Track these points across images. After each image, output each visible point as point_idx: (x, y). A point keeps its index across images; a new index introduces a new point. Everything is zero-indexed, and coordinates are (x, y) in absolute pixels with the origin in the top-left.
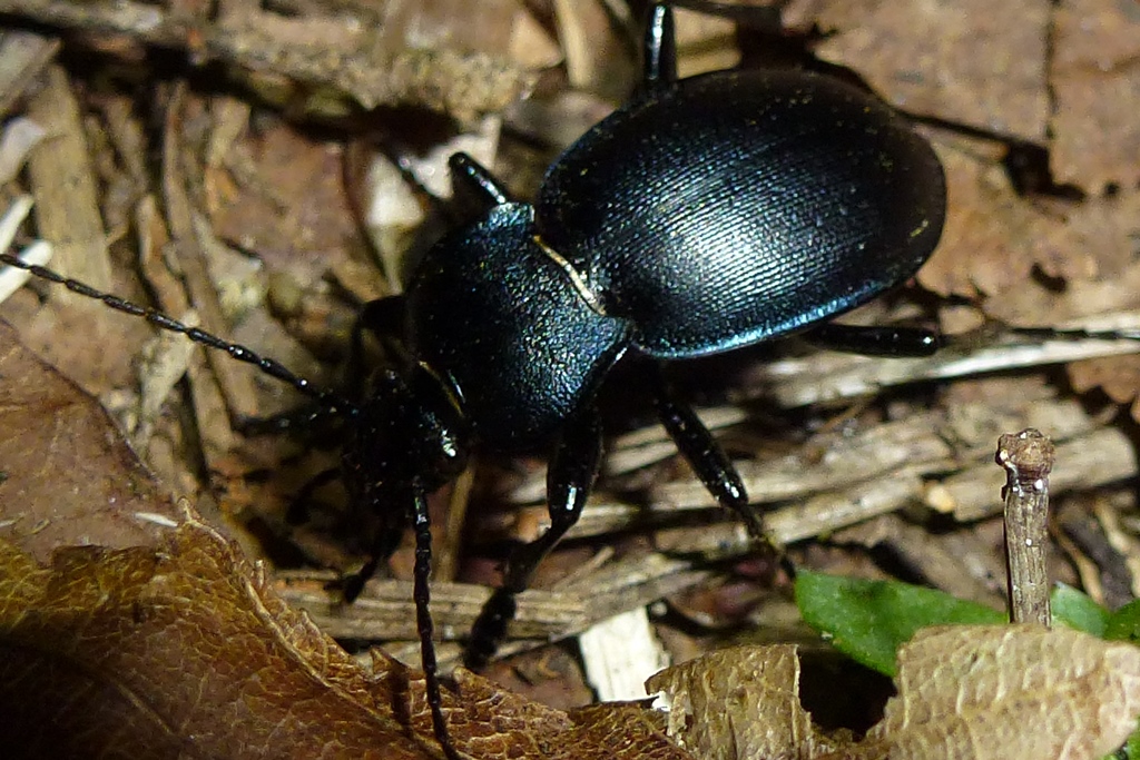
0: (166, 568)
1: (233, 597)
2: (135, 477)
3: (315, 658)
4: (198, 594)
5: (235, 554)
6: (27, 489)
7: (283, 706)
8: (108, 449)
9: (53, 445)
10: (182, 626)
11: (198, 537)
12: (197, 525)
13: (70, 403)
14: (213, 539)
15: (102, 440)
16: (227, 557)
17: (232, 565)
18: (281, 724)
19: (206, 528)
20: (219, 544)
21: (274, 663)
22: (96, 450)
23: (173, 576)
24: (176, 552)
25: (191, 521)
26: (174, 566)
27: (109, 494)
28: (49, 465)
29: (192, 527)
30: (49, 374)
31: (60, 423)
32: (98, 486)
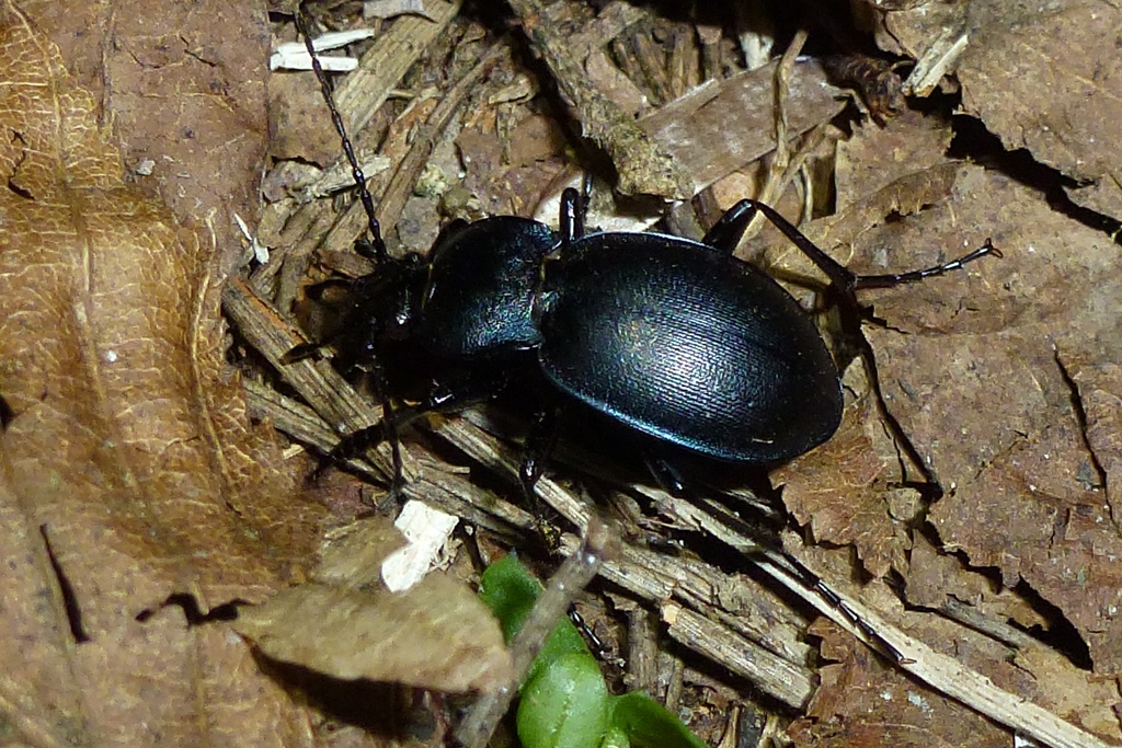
0: (170, 224)
1: (190, 271)
2: (252, 195)
3: (204, 342)
4: (171, 249)
5: (215, 257)
6: (195, 152)
7: (154, 333)
8: (251, 169)
9: (229, 143)
10: (146, 253)
11: (202, 230)
12: (210, 225)
13: (257, 130)
14: (210, 238)
15: (253, 162)
16: (209, 253)
17: (208, 260)
18: (143, 339)
19: (212, 230)
20: (210, 244)
21: (174, 315)
22: (246, 164)
23: (168, 231)
24: (183, 224)
25: (208, 221)
26: (175, 229)
27: (232, 193)
28: (216, 150)
29: (205, 223)
30: (264, 109)
31: (243, 135)
32: (230, 183)
